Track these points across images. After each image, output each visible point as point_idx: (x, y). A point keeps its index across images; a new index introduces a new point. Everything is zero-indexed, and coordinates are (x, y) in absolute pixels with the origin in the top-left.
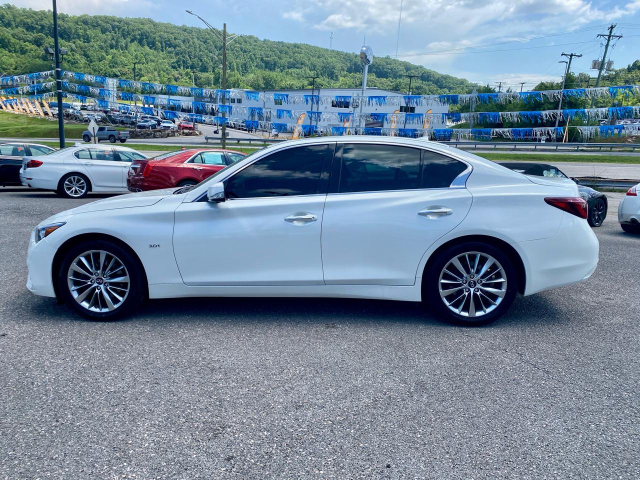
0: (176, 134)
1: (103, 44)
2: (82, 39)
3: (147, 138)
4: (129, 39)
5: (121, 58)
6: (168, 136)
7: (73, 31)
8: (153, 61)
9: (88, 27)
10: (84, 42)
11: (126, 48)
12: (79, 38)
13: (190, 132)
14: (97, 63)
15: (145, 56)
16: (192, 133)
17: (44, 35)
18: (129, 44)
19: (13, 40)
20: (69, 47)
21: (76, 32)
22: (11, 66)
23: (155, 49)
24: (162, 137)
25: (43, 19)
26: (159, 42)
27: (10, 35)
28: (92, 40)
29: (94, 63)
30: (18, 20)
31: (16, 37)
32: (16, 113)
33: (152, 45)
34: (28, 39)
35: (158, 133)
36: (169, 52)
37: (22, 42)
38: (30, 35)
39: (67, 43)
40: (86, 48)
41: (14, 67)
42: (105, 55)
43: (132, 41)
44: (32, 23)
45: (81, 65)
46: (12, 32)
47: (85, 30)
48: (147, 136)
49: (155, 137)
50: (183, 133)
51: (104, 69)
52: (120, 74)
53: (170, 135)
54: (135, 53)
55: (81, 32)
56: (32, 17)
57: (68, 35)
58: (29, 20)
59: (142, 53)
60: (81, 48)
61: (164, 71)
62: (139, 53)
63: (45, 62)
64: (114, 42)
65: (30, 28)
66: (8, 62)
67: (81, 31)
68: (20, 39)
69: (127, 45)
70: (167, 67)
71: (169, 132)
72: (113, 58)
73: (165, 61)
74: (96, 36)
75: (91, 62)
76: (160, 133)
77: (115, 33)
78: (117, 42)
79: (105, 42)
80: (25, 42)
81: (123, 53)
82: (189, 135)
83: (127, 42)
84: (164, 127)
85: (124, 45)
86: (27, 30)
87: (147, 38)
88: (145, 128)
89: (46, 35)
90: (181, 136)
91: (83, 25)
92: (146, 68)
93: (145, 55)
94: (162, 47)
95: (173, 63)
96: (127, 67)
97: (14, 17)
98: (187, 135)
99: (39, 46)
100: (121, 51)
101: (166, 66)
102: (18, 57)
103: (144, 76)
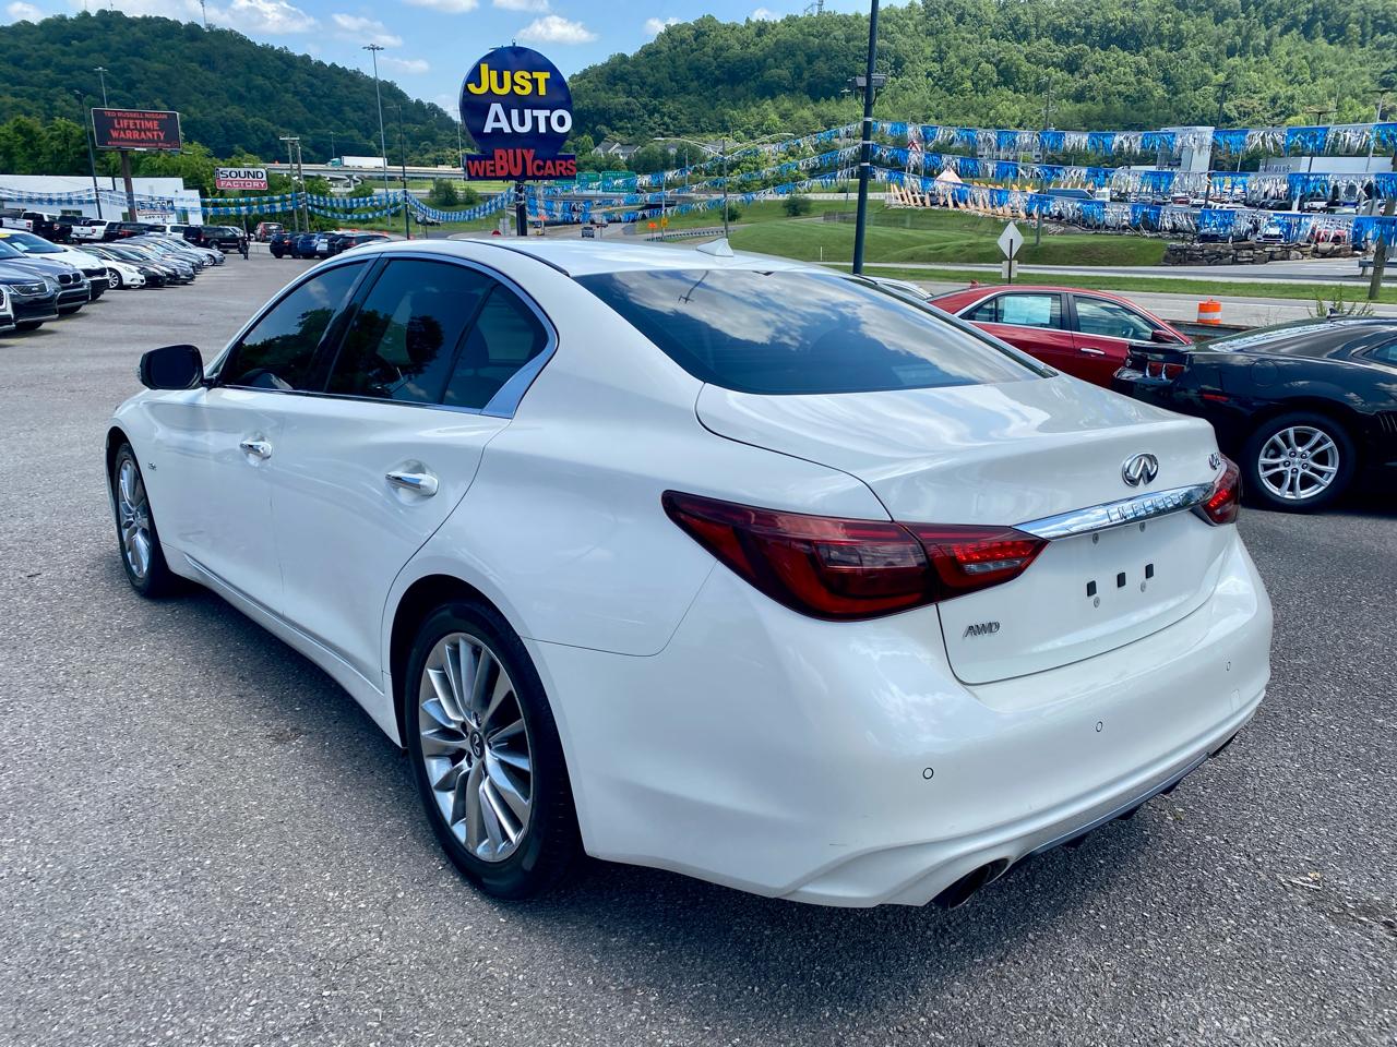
0: (1293, 253)
1: (1211, 49)
2: (1166, 45)
3: (1215, 264)
4: (1277, 28)
5: (1249, 77)
6: (1272, 258)
7: (1151, 28)
8: (1331, 75)
9: (1187, 14)
10: (1170, 50)
11: (1267, 50)
12: (1160, 42)
13: (1336, 247)
14: (1190, 94)
15: (1310, 64)
16: (1339, 250)
17: (1086, 47)
18: (1276, 39)
19: (1025, 67)
20: (1133, 65)
21: (1156, 29)
22: (1013, 120)
23: (1343, 43)
24: (1253, 262)
25: (1092, 13)
26: (1355, 23)
27: (1023, 57)
28: (1190, 43)
29: (1181, 95)
30: (1043, 23)
31: (1033, 60)
32: (980, 214)
33: (1337, 33)
34: (1055, 60)
35: (1245, 253)
36: (1380, 47)
37: (1041, 70)
38: (1061, 51)
39: (1131, 59)
40: (1171, 61)
41: (1017, 121)
42: (1211, 74)
43: (1286, 30)
44: (1070, 23)
45: (1153, 103)
46: (1027, 50)
47: (1177, 23)
48: (1217, 259)
49: (1235, 262)
50: (1316, 251)
51: (1201, 106)
52: (1237, 115)
53: (1277, 255)
54: (1287, 59)
55: (1167, 28)
56: (1072, 11)
57: (1138, 39)
58: (1064, 21)
59: (1305, 58)
60: (1160, 64)
61: (1356, 96)
62: (1295, 58)
63: (1078, 106)
64: (1238, 40)
65: (1061, 36)
66: (1008, 113)
67: (1168, 26)
68: (1038, 63)
69: (1269, 43)
70: (1368, 83)
71: (1275, 249)
72: (1228, 78)
73: (1367, 69)
74: (1201, 31)
75: (1175, 94)
76: (1251, 252)
77: (1247, 17)
78: (1247, 38)
79: (1220, 41)
80: (1047, 67)
81: (1256, 62)
82: (1330, 257)
83: (1271, 36)
84: (1266, 236)
85: (1263, 43)
86: (1057, 41)
87: (1326, 17)
88: (1215, 241)
89: (1092, 47)
90: (1305, 260)
91: (1176, 11)
92: (1307, 94)
93: (1314, 61)
94: (1364, 35)
95: (1385, 73)
96: (1257, 97)
97: (1038, 17)
98: (1324, 255)
99: (1071, 72)
100: (1253, 60)
101: (1364, 82)
102: (1029, 100)
103: (1296, 114)
